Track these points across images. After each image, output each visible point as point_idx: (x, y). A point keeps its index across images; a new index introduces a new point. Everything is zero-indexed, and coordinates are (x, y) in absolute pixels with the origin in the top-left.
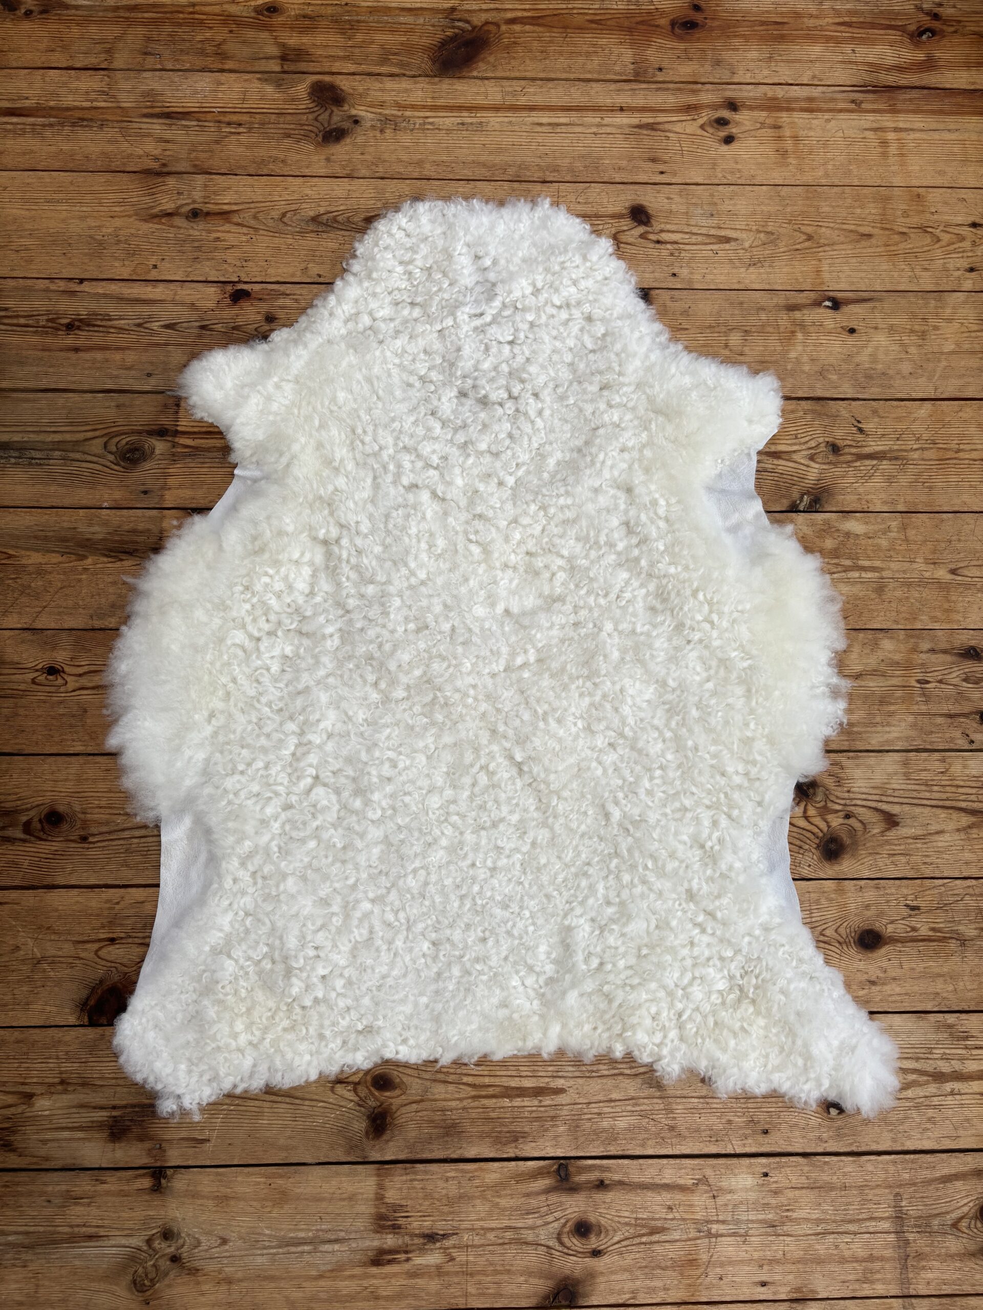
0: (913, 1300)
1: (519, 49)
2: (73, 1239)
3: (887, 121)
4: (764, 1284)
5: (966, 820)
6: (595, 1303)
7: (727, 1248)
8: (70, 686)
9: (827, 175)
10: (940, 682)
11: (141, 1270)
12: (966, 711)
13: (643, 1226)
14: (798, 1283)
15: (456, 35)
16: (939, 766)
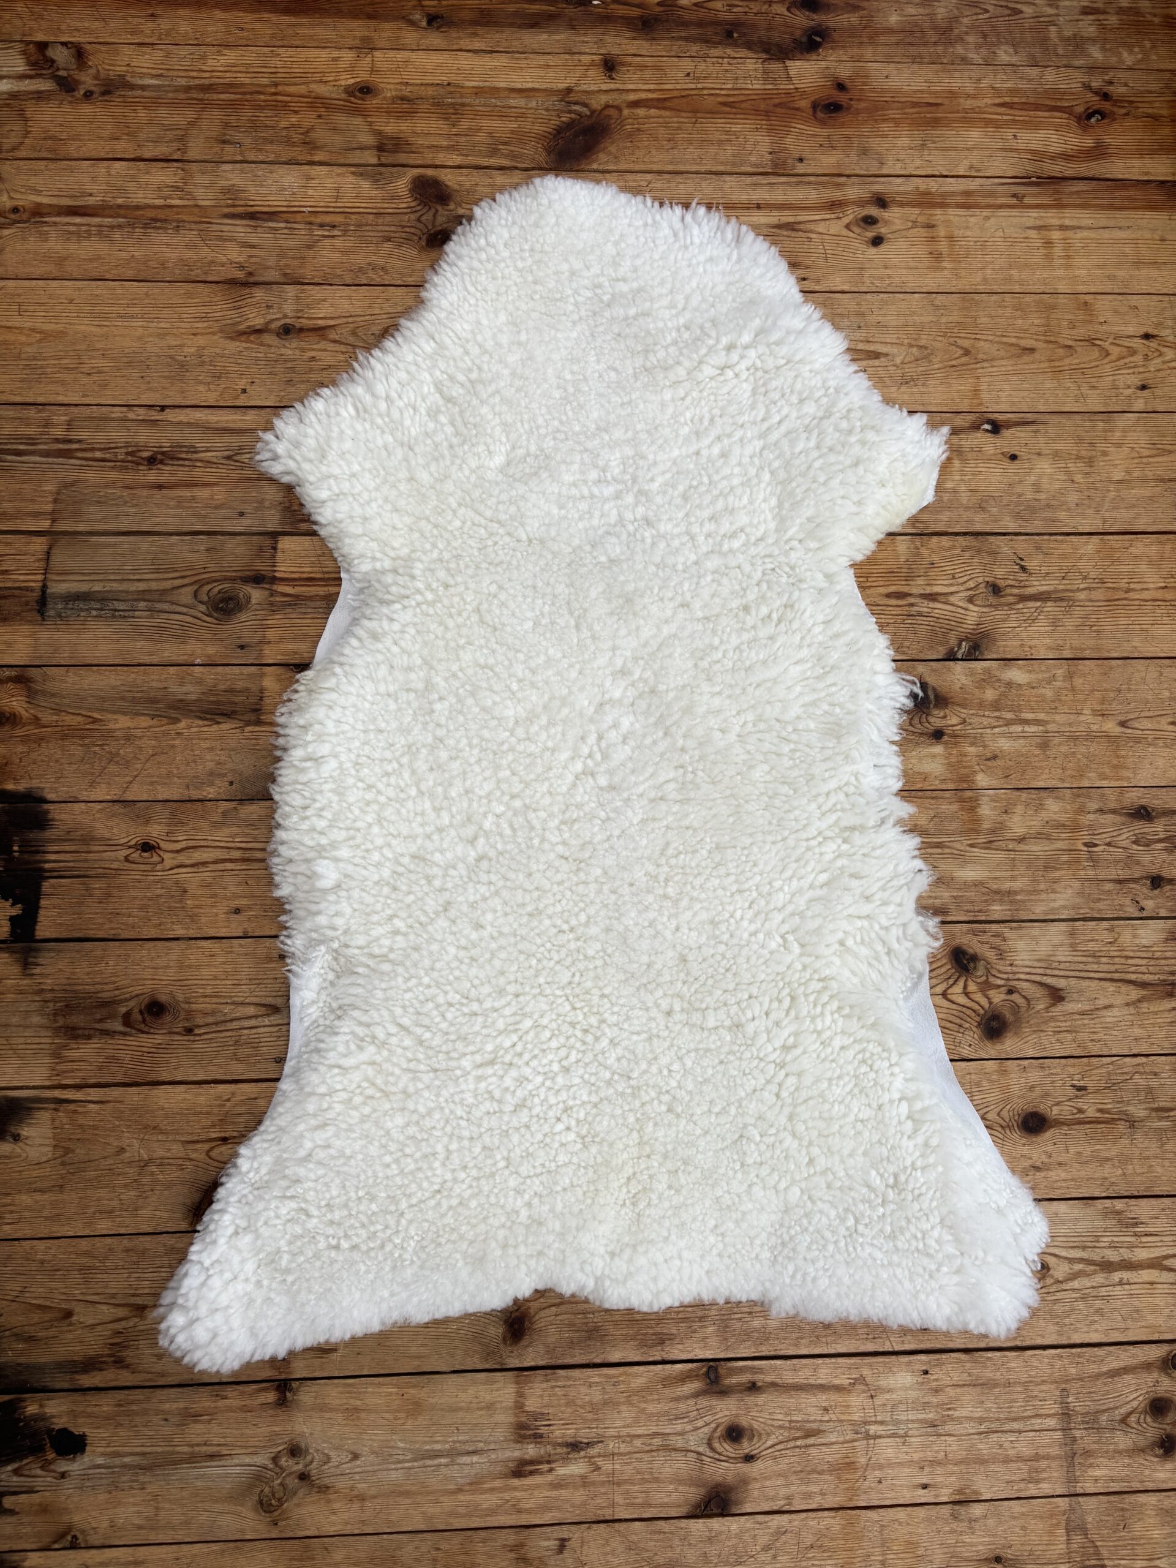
0: (1080, 1499)
1: (644, 137)
2: (193, 1459)
3: (1052, 217)
4: (925, 1487)
5: (1135, 993)
6: (749, 1510)
7: (887, 1450)
8: (168, 863)
9: (985, 281)
10: (1109, 844)
11: (267, 1490)
12: (1136, 876)
13: (798, 1429)
14: (958, 1485)
15: (573, 121)
16: (1107, 937)
